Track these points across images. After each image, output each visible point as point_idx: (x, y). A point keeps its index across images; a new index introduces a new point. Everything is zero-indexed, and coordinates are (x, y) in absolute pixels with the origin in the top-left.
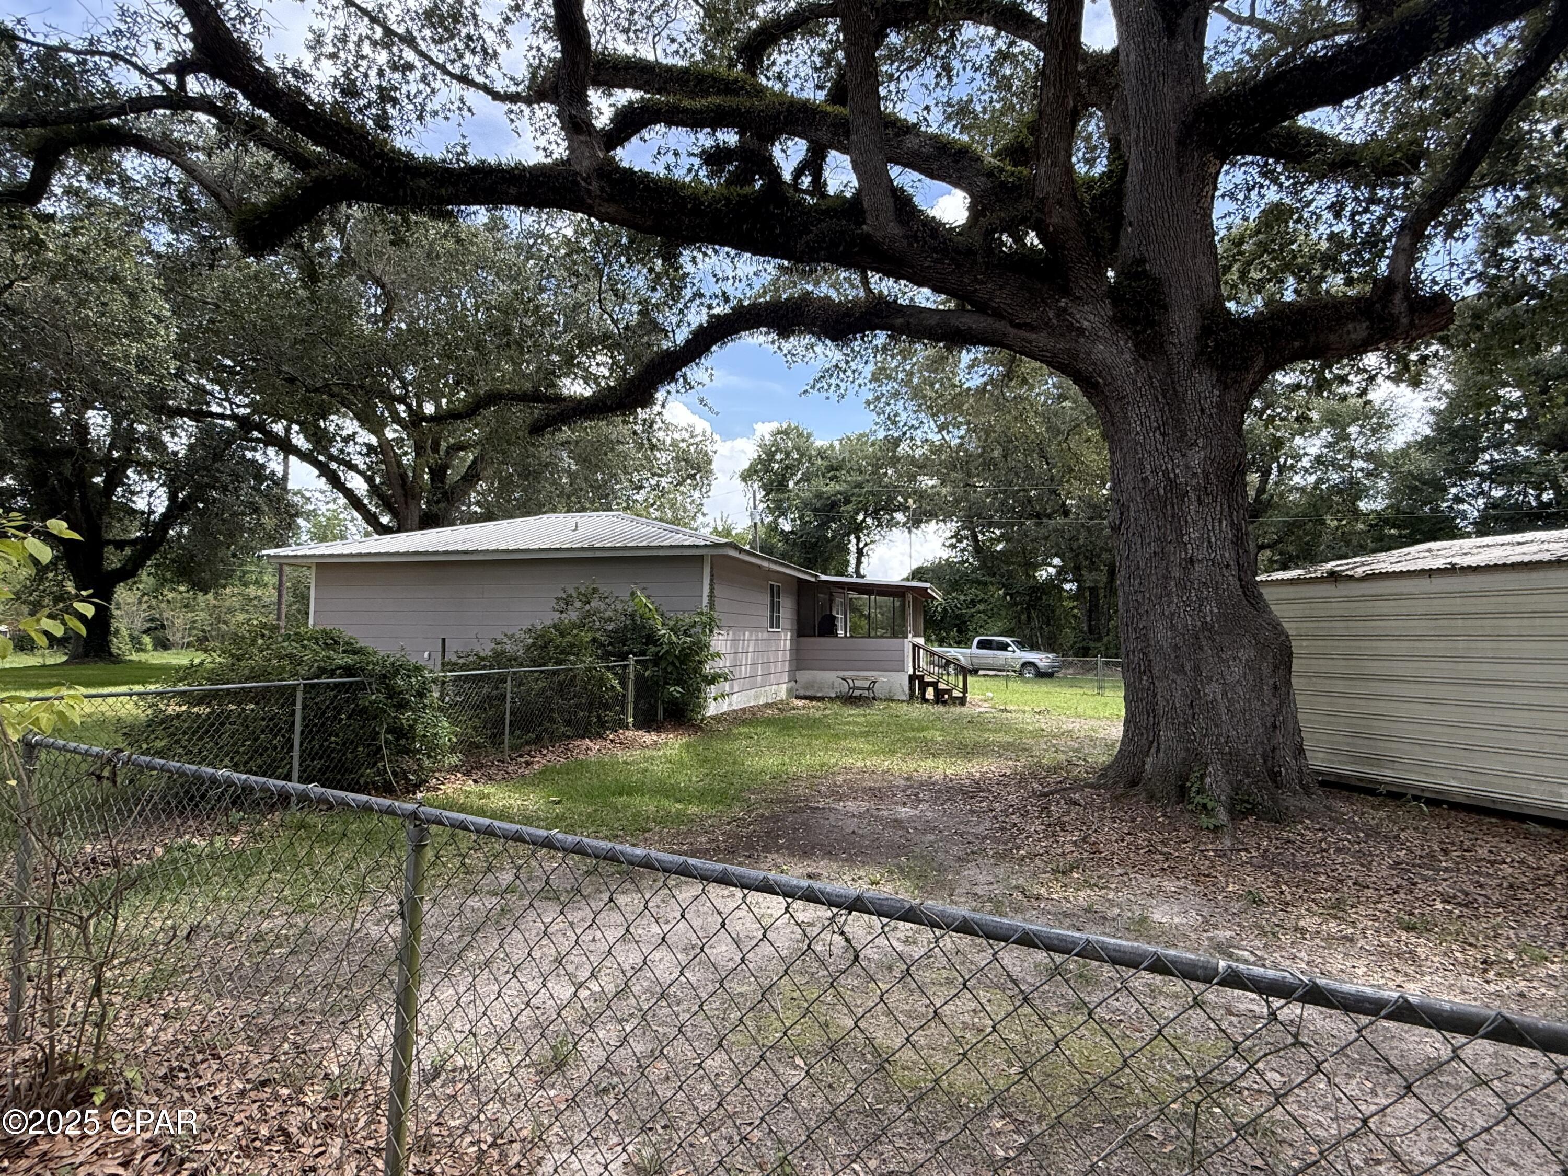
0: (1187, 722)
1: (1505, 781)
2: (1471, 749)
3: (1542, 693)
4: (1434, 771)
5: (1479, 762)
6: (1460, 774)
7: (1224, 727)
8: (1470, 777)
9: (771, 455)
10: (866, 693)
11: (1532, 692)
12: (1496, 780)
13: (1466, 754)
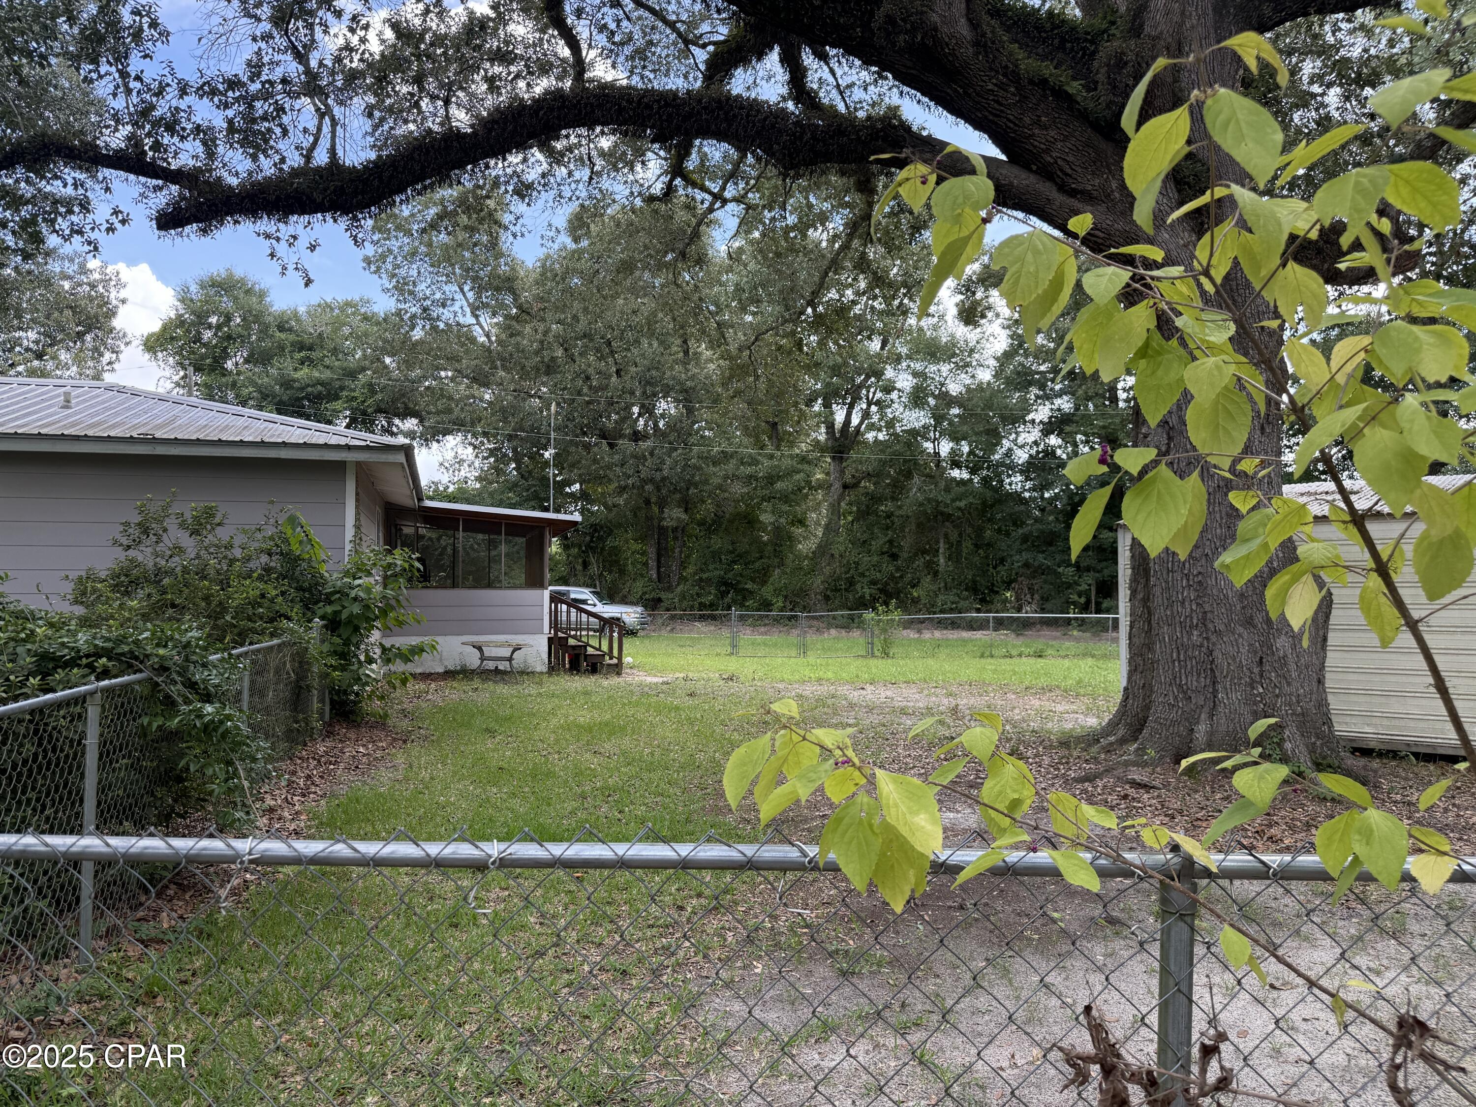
0: (1253, 681)
1: (1421, 725)
2: (1386, 695)
3: (1459, 637)
4: (1348, 719)
5: (1396, 707)
6: (1374, 720)
7: (1294, 684)
8: (1385, 722)
9: (201, 318)
10: (503, 666)
11: (1449, 637)
12: (1412, 724)
13: (1383, 700)
